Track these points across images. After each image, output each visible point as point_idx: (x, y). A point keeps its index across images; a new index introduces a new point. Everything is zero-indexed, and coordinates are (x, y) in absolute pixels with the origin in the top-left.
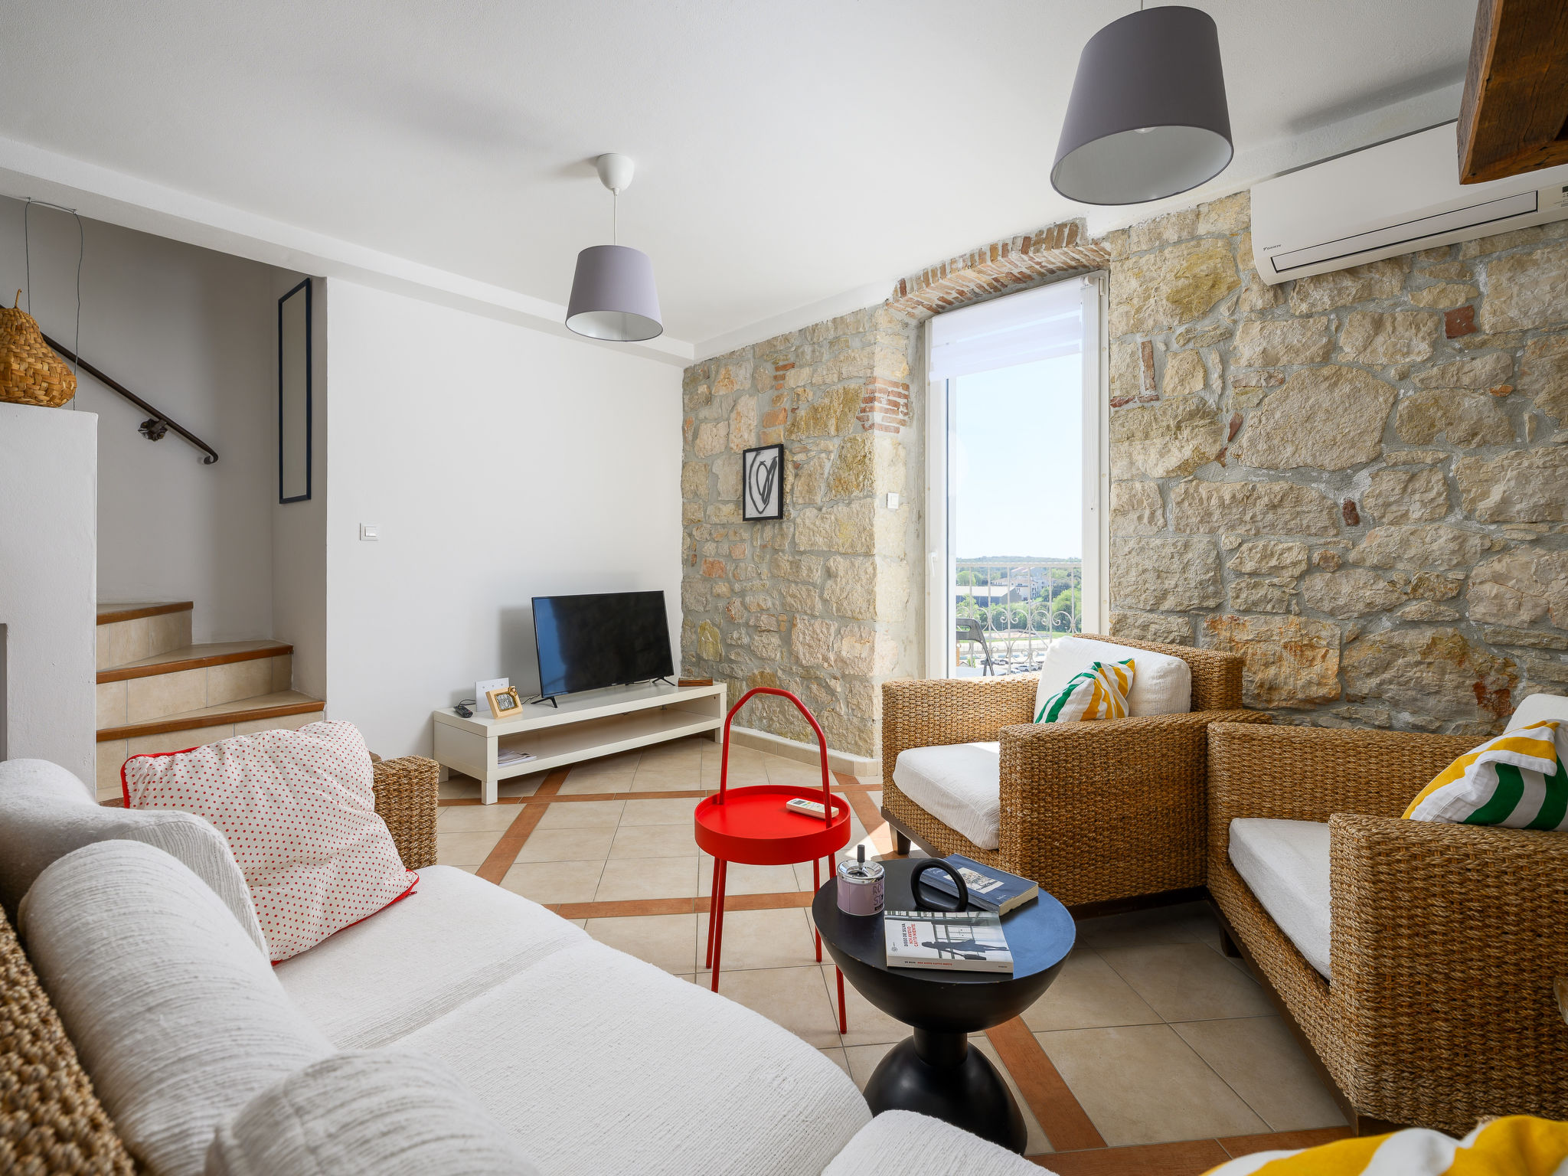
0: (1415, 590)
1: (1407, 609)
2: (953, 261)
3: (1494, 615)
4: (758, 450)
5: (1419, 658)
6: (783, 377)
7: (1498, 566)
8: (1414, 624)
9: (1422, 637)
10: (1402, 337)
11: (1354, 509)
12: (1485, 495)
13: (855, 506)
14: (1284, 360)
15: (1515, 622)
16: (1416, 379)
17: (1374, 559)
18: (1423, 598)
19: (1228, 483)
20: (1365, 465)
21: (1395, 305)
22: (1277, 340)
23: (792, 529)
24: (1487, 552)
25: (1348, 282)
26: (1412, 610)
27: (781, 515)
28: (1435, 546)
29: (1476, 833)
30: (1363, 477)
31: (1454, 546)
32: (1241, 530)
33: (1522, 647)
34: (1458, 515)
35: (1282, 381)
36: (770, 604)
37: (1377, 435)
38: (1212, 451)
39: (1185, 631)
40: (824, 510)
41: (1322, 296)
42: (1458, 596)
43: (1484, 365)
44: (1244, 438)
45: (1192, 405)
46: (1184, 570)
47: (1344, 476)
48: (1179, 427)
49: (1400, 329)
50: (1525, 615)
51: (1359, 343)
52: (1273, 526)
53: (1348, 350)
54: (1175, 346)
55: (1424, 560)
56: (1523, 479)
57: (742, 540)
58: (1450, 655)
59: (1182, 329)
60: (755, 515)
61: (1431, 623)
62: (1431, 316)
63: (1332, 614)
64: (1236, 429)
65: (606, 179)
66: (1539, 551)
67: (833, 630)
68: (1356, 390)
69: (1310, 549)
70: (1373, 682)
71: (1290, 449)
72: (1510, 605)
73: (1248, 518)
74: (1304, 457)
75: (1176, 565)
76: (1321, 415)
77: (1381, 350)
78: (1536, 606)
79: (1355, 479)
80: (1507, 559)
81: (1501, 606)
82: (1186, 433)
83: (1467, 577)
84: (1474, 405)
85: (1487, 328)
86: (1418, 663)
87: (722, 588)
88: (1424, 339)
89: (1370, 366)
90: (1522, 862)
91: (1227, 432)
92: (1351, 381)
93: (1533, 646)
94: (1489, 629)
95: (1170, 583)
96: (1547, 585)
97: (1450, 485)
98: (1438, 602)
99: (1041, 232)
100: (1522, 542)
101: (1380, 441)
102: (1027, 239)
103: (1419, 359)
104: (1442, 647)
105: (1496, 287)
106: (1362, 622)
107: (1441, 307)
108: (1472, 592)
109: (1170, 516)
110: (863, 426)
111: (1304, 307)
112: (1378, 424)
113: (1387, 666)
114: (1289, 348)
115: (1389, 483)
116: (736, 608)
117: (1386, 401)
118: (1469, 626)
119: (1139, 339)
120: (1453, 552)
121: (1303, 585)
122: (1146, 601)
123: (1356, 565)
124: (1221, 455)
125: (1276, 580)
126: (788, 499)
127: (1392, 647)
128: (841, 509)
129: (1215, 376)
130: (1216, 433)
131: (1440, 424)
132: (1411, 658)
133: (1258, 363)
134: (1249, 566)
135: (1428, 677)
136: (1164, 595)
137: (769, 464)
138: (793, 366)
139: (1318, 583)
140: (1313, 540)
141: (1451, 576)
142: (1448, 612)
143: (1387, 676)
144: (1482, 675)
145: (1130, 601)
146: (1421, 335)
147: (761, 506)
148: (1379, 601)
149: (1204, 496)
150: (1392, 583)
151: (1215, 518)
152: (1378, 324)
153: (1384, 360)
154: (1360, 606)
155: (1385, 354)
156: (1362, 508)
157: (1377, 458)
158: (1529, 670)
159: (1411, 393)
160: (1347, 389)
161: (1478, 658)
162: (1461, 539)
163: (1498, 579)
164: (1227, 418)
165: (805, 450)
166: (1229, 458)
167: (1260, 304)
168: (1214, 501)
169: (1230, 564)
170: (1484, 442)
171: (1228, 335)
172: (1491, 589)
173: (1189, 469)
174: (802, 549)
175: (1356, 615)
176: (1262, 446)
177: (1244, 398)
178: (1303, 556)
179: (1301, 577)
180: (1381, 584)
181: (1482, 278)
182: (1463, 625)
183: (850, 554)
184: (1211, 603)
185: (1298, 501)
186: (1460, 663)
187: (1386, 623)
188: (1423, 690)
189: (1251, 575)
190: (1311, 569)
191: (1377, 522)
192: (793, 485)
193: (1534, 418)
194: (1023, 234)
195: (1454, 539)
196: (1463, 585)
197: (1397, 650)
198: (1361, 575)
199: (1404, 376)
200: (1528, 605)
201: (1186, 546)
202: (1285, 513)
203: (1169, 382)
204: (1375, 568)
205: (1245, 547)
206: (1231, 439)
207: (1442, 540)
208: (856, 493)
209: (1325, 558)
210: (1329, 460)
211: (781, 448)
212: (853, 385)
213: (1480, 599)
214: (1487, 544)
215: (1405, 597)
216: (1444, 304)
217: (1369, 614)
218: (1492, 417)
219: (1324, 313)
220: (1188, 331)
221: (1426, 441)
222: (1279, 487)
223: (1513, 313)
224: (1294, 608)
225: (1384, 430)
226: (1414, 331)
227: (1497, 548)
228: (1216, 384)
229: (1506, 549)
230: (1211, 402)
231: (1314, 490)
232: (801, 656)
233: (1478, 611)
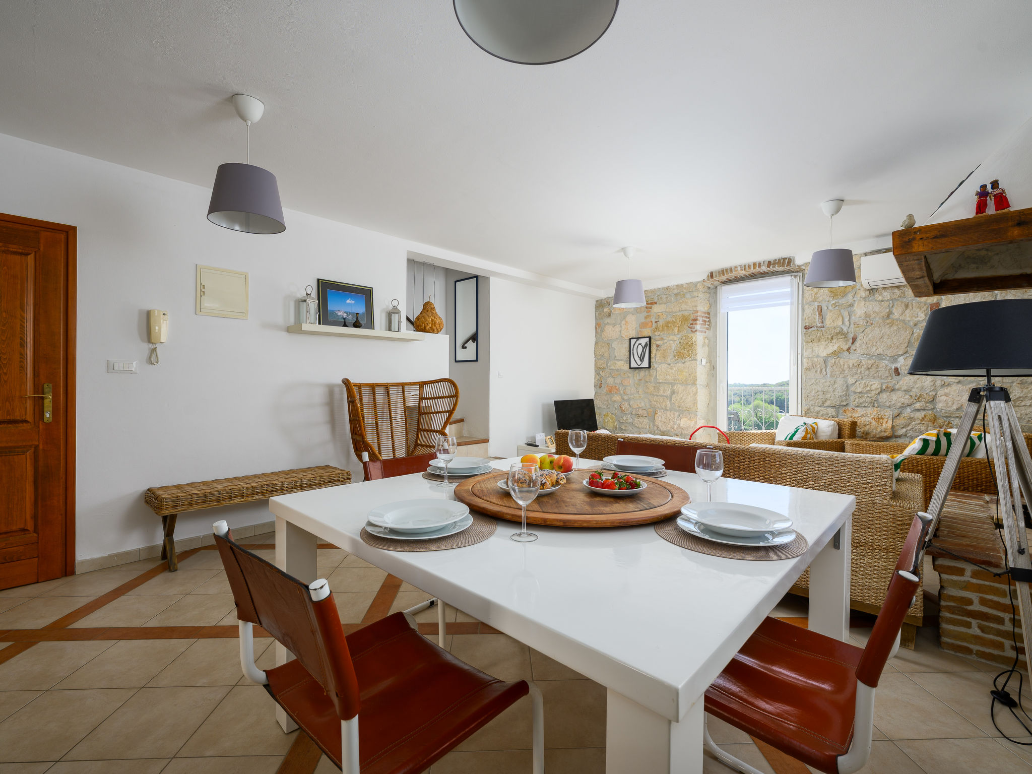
0: (919, 398)
1: (916, 405)
2: (736, 267)
3: (945, 407)
4: (638, 338)
5: (920, 422)
6: (651, 308)
7: (946, 390)
8: (918, 410)
9: (921, 415)
10: (915, 311)
11: (898, 370)
13: (688, 364)
14: (873, 316)
15: (952, 409)
16: (921, 325)
17: (905, 388)
18: (921, 401)
19: (852, 359)
20: (902, 355)
21: (913, 300)
22: (870, 309)
23: (655, 373)
24: (943, 386)
25: (896, 290)
26: (918, 405)
27: (650, 367)
28: (925, 384)
29: (918, 456)
30: (901, 359)
31: (932, 383)
32: (856, 377)
33: (954, 417)
35: (872, 324)
36: (643, 404)
37: (906, 345)
38: (846, 347)
39: (834, 414)
40: (672, 365)
41: (887, 295)
42: (933, 400)
44: (858, 343)
45: (837, 330)
46: (834, 391)
47: (894, 359)
48: (832, 338)
49: (914, 309)
50: (955, 407)
51: (900, 312)
52: (868, 375)
53: (896, 314)
54: (830, 308)
55: (922, 388)
57: (628, 377)
58: (930, 420)
59: (834, 302)
60: (636, 366)
61: (924, 410)
62: (925, 305)
63: (889, 407)
64: (854, 340)
65: (625, 255)
66: (960, 385)
67: (676, 415)
68: (899, 328)
69: (882, 384)
70: (904, 430)
71: (875, 348)
72: (950, 403)
73: (859, 372)
74: (880, 351)
75: (831, 389)
76: (886, 337)
77: (908, 315)
78: (958, 404)
79: (898, 360)
80: (949, 388)
81: (947, 404)
82: (835, 341)
83: (936, 394)
86: (919, 424)
87: (617, 398)
88: (922, 312)
89: (904, 320)
90: (927, 461)
91: (851, 341)
92: (897, 325)
93: (957, 417)
94: (943, 411)
95: (828, 396)
96: (962, 397)
98: (927, 402)
99: (776, 260)
100: (954, 382)
101: (907, 347)
102: (769, 262)
103: (921, 319)
104: (928, 418)
105: (947, 297)
106: (900, 410)
107: (928, 302)
108: (938, 399)
109: (828, 371)
110: (692, 331)
111: (880, 298)
112: (907, 341)
113: (909, 424)
114: (875, 312)
115: (910, 361)
116: (625, 406)
117: (909, 333)
118: (937, 411)
119: (816, 304)
120: (932, 386)
121: (879, 397)
122: (818, 403)
123: (898, 390)
124: (848, 349)
125: (869, 395)
126: (653, 360)
127: (910, 418)
128: (680, 365)
129: (846, 320)
130: (847, 341)
132: (917, 422)
133: (863, 317)
134: (859, 390)
135: (923, 428)
136: (826, 400)
137: (643, 345)
138: (656, 303)
139: (884, 396)
140: (883, 381)
141: (931, 394)
142: (930, 406)
143: (909, 428)
144: (940, 427)
145: (812, 402)
146: (922, 311)
147: (639, 363)
148: (906, 402)
149: (842, 364)
150: (911, 396)
151: (846, 372)
152: (907, 306)
153: (908, 319)
154: (900, 404)
155: (909, 317)
156: (901, 370)
157: (906, 352)
158: (956, 425)
159: (918, 331)
160: (895, 328)
161: (940, 421)
162: (934, 381)
163: (946, 395)
164: (851, 336)
165: (662, 339)
166: (851, 351)
167: (864, 295)
168: (846, 366)
169: (852, 389)
171: (852, 305)
172: (944, 398)
173: (836, 354)
174: (661, 381)
175: (898, 407)
176: (864, 347)
177: (857, 329)
178: (879, 386)
179: (879, 393)
180: (907, 396)
182: (935, 410)
183: (685, 383)
184: (844, 403)
185: (878, 367)
186: (934, 423)
187: (909, 410)
189: (859, 393)
190: (882, 391)
191: (906, 375)
192: (655, 354)
194: (768, 260)
195: (932, 381)
196: (934, 397)
197: (913, 419)
198: (900, 393)
199: (915, 325)
200: (956, 403)
201: (835, 382)
202: (872, 371)
203: (828, 322)
204: (905, 391)
205: (857, 383)
206: (852, 343)
207: (928, 382)
208: (688, 359)
209: (887, 387)
210: (889, 353)
211: (650, 338)
212: (686, 313)
213: (940, 402)
214: (943, 383)
215: (915, 401)
217: (903, 407)
219: (888, 300)
220: (836, 303)
222: (870, 362)
224: (876, 405)
225: (908, 343)
226: (919, 309)
227: (946, 384)
228: (847, 323)
229: (949, 385)
230: (845, 329)
231: (884, 363)
232: (660, 427)
233: (939, 406)
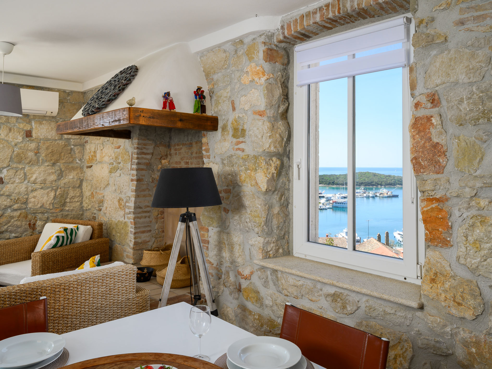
0: (16, 201)
1: (15, 206)
3: (33, 206)
5: (17, 219)
7: (34, 194)
8: (16, 210)
9: (17, 214)
10: (16, 135)
11: (2, 179)
12: (32, 177)
15: (37, 207)
16: (19, 146)
17: (7, 193)
18: (18, 203)
20: (5, 168)
21: (14, 126)
24: (32, 191)
26: (16, 206)
28: (21, 190)
30: (5, 171)
31: (26, 189)
33: (38, 213)
34: (26, 182)
37: (9, 159)
42: (26, 202)
43: (33, 145)
49: (15, 133)
50: (39, 206)
51: (5, 134)
53: (2, 135)
55: (19, 193)
56: (40, 173)
58: (24, 217)
61: (20, 209)
62: (23, 131)
66: (42, 190)
68: (4, 147)
70: (6, 227)
72: (36, 203)
77: (11, 137)
78: (41, 203)
79: (3, 171)
80: (36, 192)
81: (35, 204)
83: (28, 197)
84: (31, 154)
85: (34, 136)
86: (17, 220)
88: (21, 136)
89: (8, 141)
92: (3, 144)
93: (40, 213)
94: (32, 209)
96: (43, 198)
97: (25, 174)
98: (22, 204)
100: (39, 188)
101: (10, 161)
103: (19, 141)
104: (22, 215)
105: (36, 127)
106: (3, 211)
107: (25, 129)
108: (29, 200)
112: (9, 157)
113: (9, 222)
115: (12, 172)
117: (11, 151)
118: (28, 209)
120: (26, 191)
123: (2, 195)
127: (11, 217)
131: (23, 158)
132: (15, 219)
135: (19, 223)
141: (25, 197)
142: (24, 206)
143: (9, 225)
144: (30, 221)
146: (20, 135)
148: (8, 205)
150: (11, 199)
152: (10, 130)
153: (11, 140)
154: (3, 207)
155: (12, 138)
156: (4, 179)
157: (9, 166)
158: (39, 218)
159: (17, 149)
161: (30, 217)
162: (27, 188)
163: (34, 197)
170: (32, 164)
172: (33, 200)
175: (2, 209)
180: (9, 200)
181: (33, 124)
182: (27, 209)
186: (26, 218)
187: (9, 210)
188: (18, 227)
191: (8, 183)
193: (42, 159)
195: (26, 188)
196: (27, 199)
197: (12, 217)
198: (3, 198)
199: (16, 145)
200: (40, 203)
204: (7, 196)
207: (23, 188)
213: (30, 202)
214: (32, 189)
215: (14, 203)
216: (25, 128)
217: (5, 208)
218: (34, 158)
221: (20, 162)
223: (39, 134)
225: (10, 158)
226: (18, 133)
227: (34, 190)
229: (36, 190)
233: (30, 205)
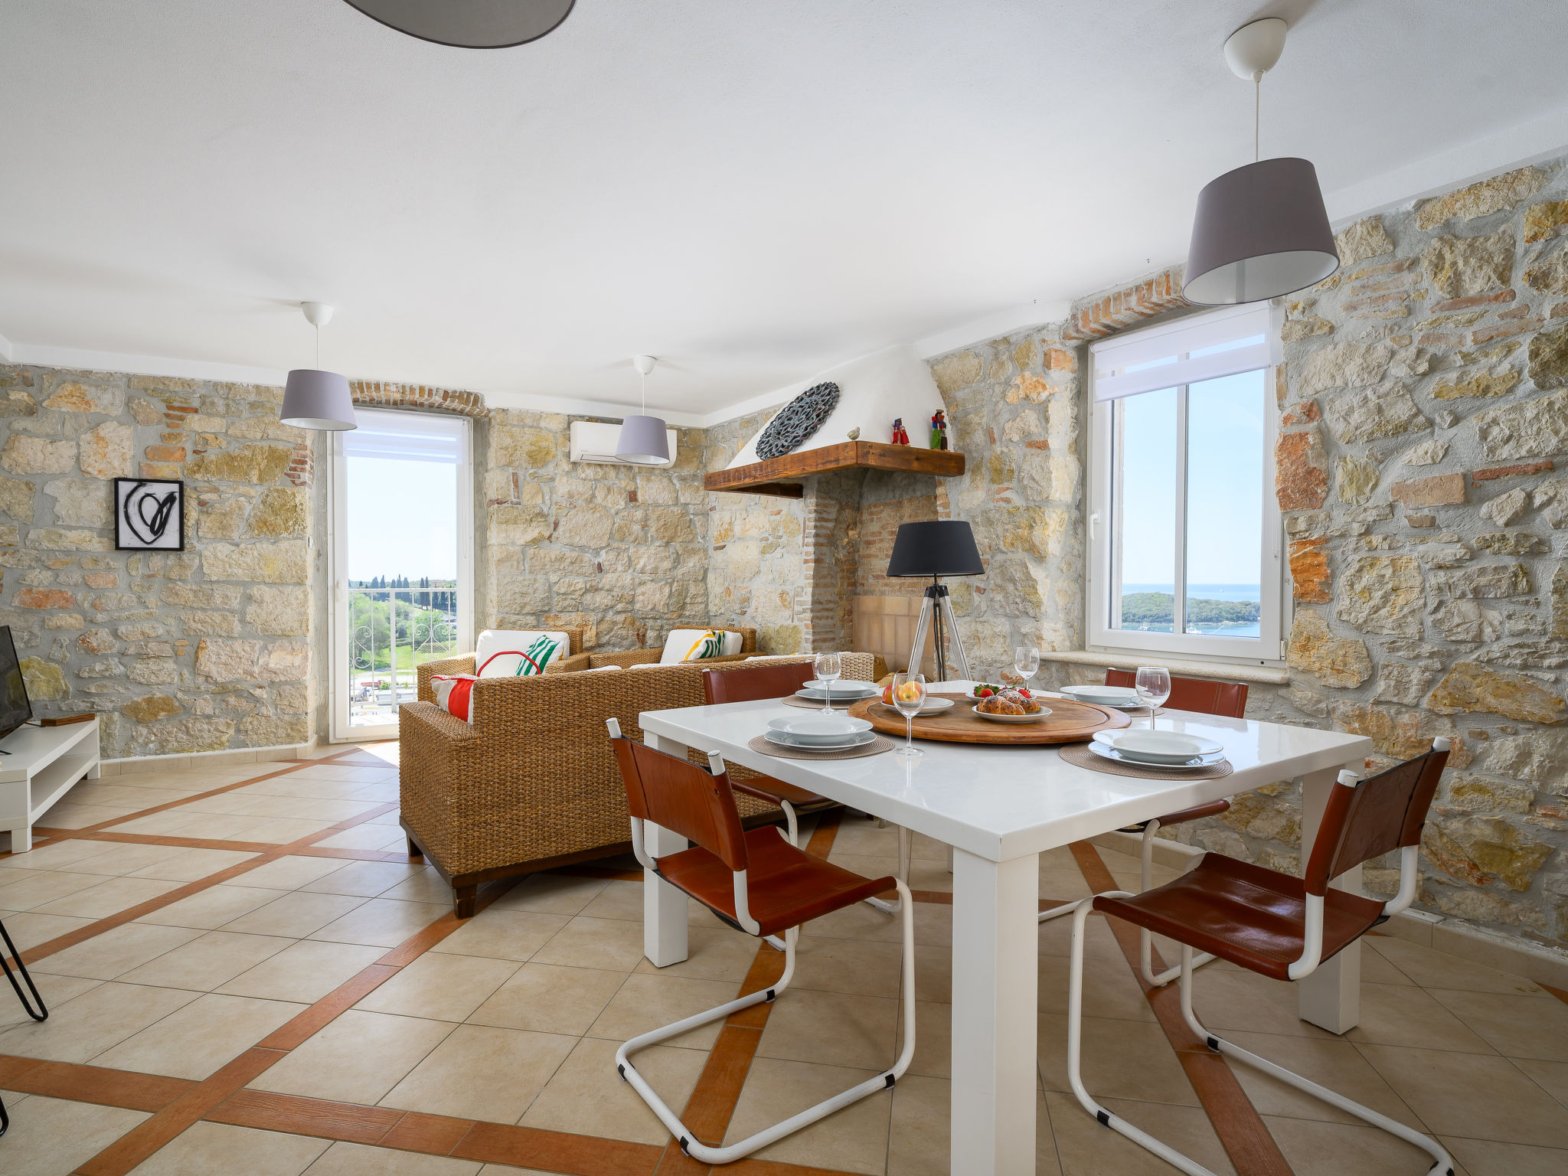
0: (620, 599)
1: (617, 607)
3: (642, 608)
4: (141, 482)
5: (621, 625)
6: (181, 418)
7: (643, 589)
8: (619, 612)
9: (620, 618)
10: (616, 497)
11: (601, 566)
12: (638, 563)
13: (284, 545)
14: (576, 497)
15: (647, 609)
16: (621, 515)
17: (607, 587)
18: (622, 602)
19: (554, 550)
20: (604, 548)
21: (614, 484)
22: (574, 488)
23: (196, 561)
24: (640, 584)
25: (599, 469)
26: (619, 607)
27: (181, 548)
28: (626, 582)
30: (603, 552)
31: (631, 582)
32: (559, 573)
33: (649, 619)
34: (631, 571)
35: (575, 507)
36: (160, 631)
37: (608, 536)
38: (547, 534)
39: (534, 623)
40: (242, 546)
41: (590, 472)
42: (632, 602)
43: (639, 514)
44: (561, 529)
45: (537, 510)
46: (534, 593)
47: (597, 552)
48: (531, 521)
49: (615, 494)
50: (650, 607)
51: (602, 496)
52: (572, 572)
53: (599, 499)
54: (528, 479)
55: (623, 587)
56: (649, 558)
57: (110, 569)
58: (630, 624)
59: (532, 471)
60: (137, 545)
61: (624, 612)
62: (624, 491)
63: (593, 610)
64: (556, 525)
66: (653, 584)
67: (257, 648)
68: (601, 516)
69: (586, 582)
70: (607, 637)
71: (578, 538)
72: (646, 603)
73: (561, 568)
74: (583, 542)
75: (531, 591)
76: (589, 525)
77: (609, 501)
78: (652, 603)
80: (645, 587)
81: (644, 604)
82: (534, 524)
83: (635, 594)
84: (636, 528)
85: (640, 500)
86: (621, 628)
87: (67, 620)
88: (622, 500)
89: (606, 507)
91: (553, 525)
92: (600, 512)
93: (652, 618)
94: (640, 613)
95: (527, 599)
96: (655, 596)
97: (629, 558)
98: (626, 603)
99: (456, 392)
100: (649, 580)
101: (609, 538)
102: (446, 392)
103: (621, 508)
104: (628, 621)
105: (642, 486)
106: (603, 613)
108: (636, 598)
109: (527, 566)
110: (292, 481)
111: (583, 476)
112: (609, 531)
113: (612, 630)
114: (579, 493)
115: (612, 555)
116: (100, 637)
117: (611, 523)
118: (635, 612)
119: (511, 470)
120: (631, 584)
121: (583, 599)
122: (515, 609)
123: (601, 589)
124: (550, 537)
125: (573, 597)
126: (192, 533)
127: (613, 622)
128: (266, 547)
129: (547, 498)
130: (548, 526)
131: (627, 534)
132: (619, 626)
133: (567, 496)
134: (562, 591)
135: (624, 633)
136: (525, 604)
137: (161, 497)
138: (196, 411)
139: (588, 597)
140: (587, 579)
141: (630, 593)
142: (630, 607)
143: (611, 635)
144: (639, 630)
145: (507, 609)
146: (621, 498)
147: (148, 538)
148: (609, 604)
149: (543, 556)
150: (613, 596)
151: (547, 567)
152: (609, 490)
153: (610, 506)
154: (603, 606)
155: (611, 503)
156: (603, 565)
157: (608, 545)
158: (650, 627)
159: (619, 520)
160: (598, 515)
161: (637, 624)
162: (632, 579)
163: (643, 594)
164: (552, 519)
165: (215, 490)
166: (553, 539)
167: (567, 469)
168: (547, 559)
169: (555, 589)
170: (639, 543)
171: (552, 479)
172: (641, 598)
173: (535, 542)
174: (213, 579)
175: (601, 610)
176: (568, 535)
177: (560, 511)
178: (583, 586)
179: (582, 595)
180: (610, 597)
181: (638, 481)
182: (633, 612)
183: (278, 584)
184: (546, 608)
185: (581, 561)
186: (633, 627)
187: (611, 613)
188: (623, 638)
189: (563, 594)
190: (587, 591)
191: (608, 572)
192: (198, 520)
193: (652, 536)
196: (634, 596)
197: (615, 623)
198: (603, 593)
199: (617, 514)
200: (650, 603)
201: (535, 580)
202: (576, 567)
203: (526, 498)
204: (608, 590)
205: (561, 581)
206: (554, 530)
207: (628, 580)
208: (284, 535)
209: (591, 586)
210: (593, 544)
211: (181, 484)
212: (281, 447)
213: (638, 602)
214: (640, 581)
215: (617, 602)
216: (628, 488)
217: (606, 609)
218: (641, 534)
219: (590, 480)
220: (535, 473)
221: (622, 540)
222: (575, 554)
223: (647, 497)
224: (580, 609)
225: (610, 534)
226: (620, 496)
227: (642, 583)
228: (548, 502)
229: (645, 583)
230: (545, 510)
231: (587, 556)
232: (215, 674)
233: (638, 606)
